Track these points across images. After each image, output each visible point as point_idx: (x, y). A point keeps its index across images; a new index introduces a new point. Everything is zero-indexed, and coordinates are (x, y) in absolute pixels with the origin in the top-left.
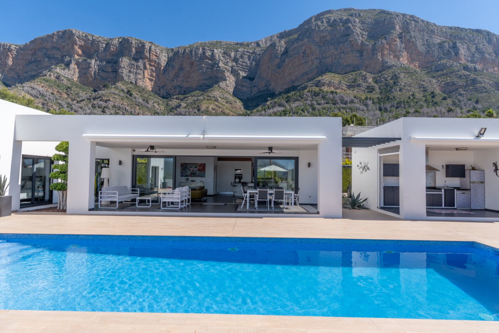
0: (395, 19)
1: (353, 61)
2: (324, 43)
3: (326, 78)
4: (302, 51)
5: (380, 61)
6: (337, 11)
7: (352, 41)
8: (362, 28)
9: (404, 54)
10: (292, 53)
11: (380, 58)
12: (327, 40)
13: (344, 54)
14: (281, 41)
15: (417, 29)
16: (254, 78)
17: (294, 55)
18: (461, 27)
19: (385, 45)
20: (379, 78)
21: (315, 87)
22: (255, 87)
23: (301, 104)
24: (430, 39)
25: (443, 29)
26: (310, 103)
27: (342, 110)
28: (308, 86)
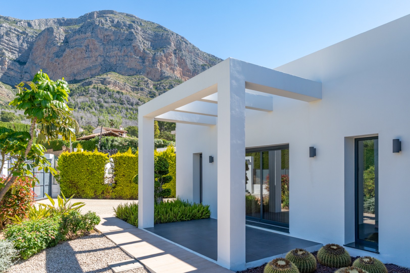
0: (171, 36)
1: (135, 65)
2: (108, 42)
3: (112, 77)
4: (85, 45)
5: (159, 70)
6: (119, 13)
7: (135, 46)
8: (144, 37)
9: (177, 69)
10: (73, 44)
11: (159, 67)
12: (111, 40)
13: (128, 57)
14: (60, 28)
15: (187, 49)
16: (26, 63)
17: (75, 46)
18: (215, 56)
19: (163, 57)
20: (158, 86)
21: (101, 84)
22: (27, 74)
23: (87, 99)
24: (196, 60)
25: (204, 54)
26: (97, 100)
27: (129, 110)
28: (93, 83)
